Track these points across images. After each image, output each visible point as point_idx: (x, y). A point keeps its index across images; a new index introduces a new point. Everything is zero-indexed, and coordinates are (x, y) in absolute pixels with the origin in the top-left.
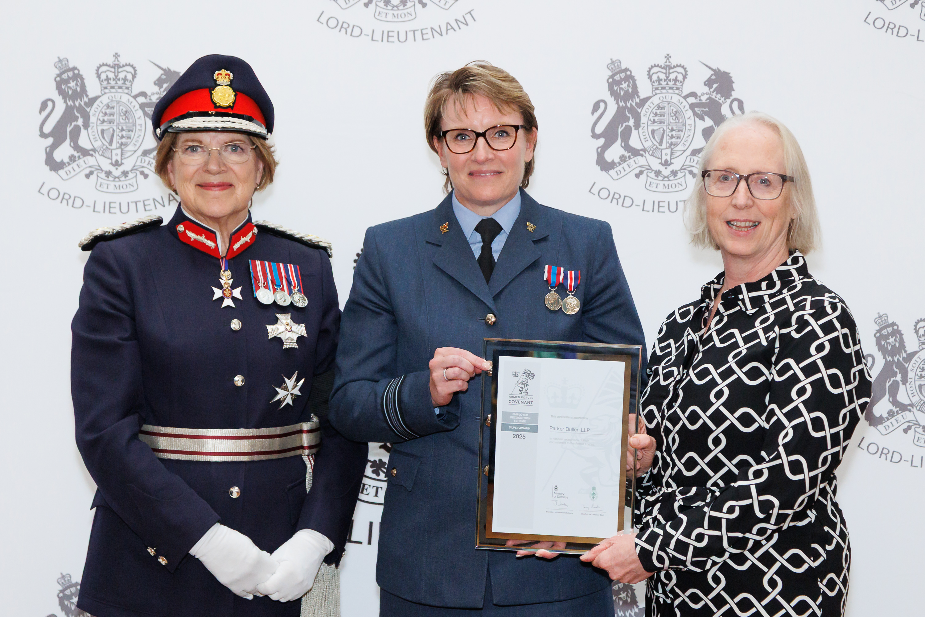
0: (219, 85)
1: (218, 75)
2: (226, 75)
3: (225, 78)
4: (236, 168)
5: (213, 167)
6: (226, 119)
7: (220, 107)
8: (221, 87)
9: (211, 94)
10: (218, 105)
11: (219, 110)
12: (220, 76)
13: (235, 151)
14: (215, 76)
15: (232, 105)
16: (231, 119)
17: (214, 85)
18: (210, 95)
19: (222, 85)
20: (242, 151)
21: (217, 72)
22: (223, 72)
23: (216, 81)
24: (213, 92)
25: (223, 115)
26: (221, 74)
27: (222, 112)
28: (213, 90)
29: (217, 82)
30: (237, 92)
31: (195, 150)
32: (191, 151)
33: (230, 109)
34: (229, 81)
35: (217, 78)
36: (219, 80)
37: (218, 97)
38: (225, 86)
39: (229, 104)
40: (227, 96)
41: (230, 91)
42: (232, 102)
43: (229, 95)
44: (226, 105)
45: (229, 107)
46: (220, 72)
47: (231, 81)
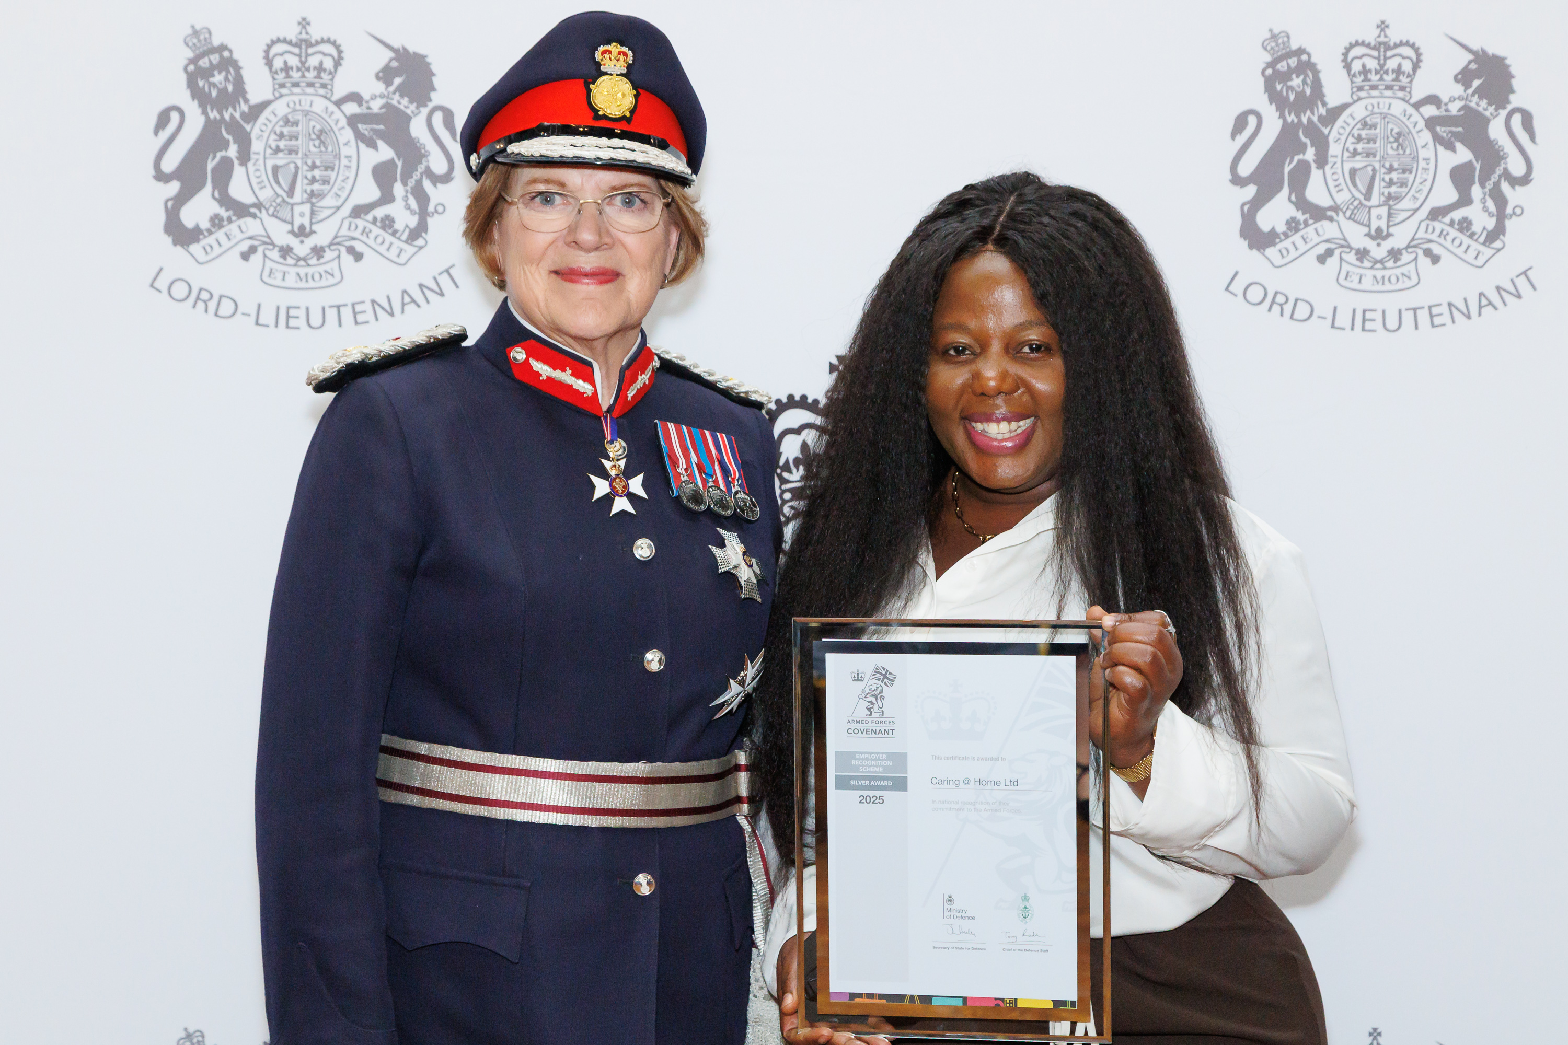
0: (606, 74)
1: (604, 52)
2: (620, 53)
3: (618, 60)
4: (631, 241)
5: (587, 236)
6: (617, 142)
7: (605, 117)
8: (610, 77)
9: (589, 91)
10: (601, 113)
11: (602, 124)
12: (607, 56)
13: (630, 207)
14: (598, 56)
15: (628, 114)
16: (626, 143)
17: (594, 72)
18: (584, 91)
19: (611, 75)
20: (643, 205)
21: (602, 48)
22: (614, 48)
23: (598, 64)
24: (591, 86)
25: (611, 134)
26: (610, 52)
27: (609, 128)
28: (594, 84)
29: (602, 68)
30: (640, 90)
31: (549, 201)
32: (542, 202)
33: (624, 122)
34: (624, 67)
35: (602, 60)
36: (604, 65)
37: (603, 98)
38: (617, 75)
39: (623, 112)
40: (621, 97)
41: (626, 87)
42: (628, 109)
43: (624, 95)
44: (617, 113)
45: (623, 118)
46: (609, 47)
47: (629, 67)
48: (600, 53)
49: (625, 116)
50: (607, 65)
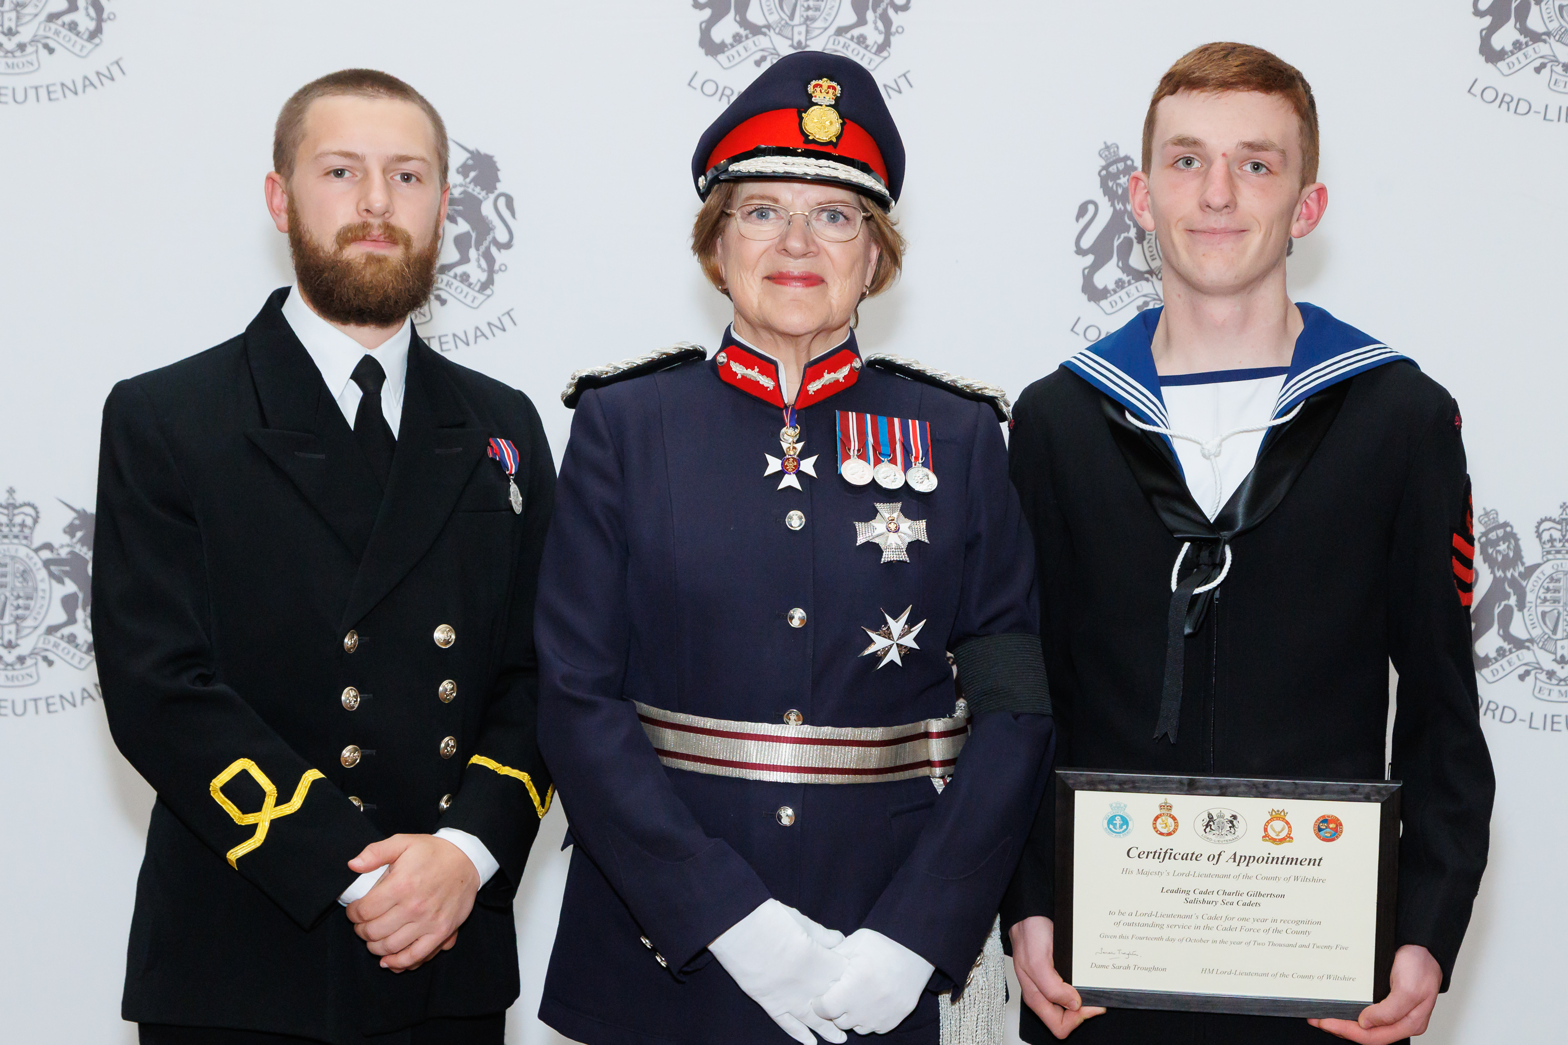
0: (816, 104)
1: (815, 86)
2: (829, 87)
3: (828, 93)
4: (833, 249)
5: (795, 245)
6: (823, 162)
7: (814, 141)
8: (820, 107)
9: (801, 118)
10: (811, 138)
11: (811, 147)
12: (818, 89)
13: (834, 222)
14: (810, 89)
15: (834, 140)
16: (831, 163)
17: (807, 104)
18: (797, 120)
19: (821, 105)
20: (846, 221)
21: (814, 83)
22: (825, 82)
23: (810, 96)
24: (804, 115)
25: (818, 155)
26: (821, 86)
27: (816, 151)
28: (805, 113)
29: (813, 100)
30: (846, 120)
31: (764, 216)
32: (758, 217)
33: (830, 147)
34: (833, 99)
35: (814, 92)
36: (815, 97)
37: (813, 124)
38: (826, 106)
39: (831, 137)
40: (829, 124)
41: (833, 115)
42: (834, 135)
43: (831, 123)
44: (825, 139)
45: (831, 143)
46: (820, 82)
47: (837, 99)
48: (812, 86)
49: (831, 142)
50: (817, 96)
